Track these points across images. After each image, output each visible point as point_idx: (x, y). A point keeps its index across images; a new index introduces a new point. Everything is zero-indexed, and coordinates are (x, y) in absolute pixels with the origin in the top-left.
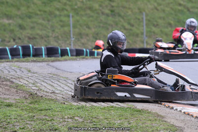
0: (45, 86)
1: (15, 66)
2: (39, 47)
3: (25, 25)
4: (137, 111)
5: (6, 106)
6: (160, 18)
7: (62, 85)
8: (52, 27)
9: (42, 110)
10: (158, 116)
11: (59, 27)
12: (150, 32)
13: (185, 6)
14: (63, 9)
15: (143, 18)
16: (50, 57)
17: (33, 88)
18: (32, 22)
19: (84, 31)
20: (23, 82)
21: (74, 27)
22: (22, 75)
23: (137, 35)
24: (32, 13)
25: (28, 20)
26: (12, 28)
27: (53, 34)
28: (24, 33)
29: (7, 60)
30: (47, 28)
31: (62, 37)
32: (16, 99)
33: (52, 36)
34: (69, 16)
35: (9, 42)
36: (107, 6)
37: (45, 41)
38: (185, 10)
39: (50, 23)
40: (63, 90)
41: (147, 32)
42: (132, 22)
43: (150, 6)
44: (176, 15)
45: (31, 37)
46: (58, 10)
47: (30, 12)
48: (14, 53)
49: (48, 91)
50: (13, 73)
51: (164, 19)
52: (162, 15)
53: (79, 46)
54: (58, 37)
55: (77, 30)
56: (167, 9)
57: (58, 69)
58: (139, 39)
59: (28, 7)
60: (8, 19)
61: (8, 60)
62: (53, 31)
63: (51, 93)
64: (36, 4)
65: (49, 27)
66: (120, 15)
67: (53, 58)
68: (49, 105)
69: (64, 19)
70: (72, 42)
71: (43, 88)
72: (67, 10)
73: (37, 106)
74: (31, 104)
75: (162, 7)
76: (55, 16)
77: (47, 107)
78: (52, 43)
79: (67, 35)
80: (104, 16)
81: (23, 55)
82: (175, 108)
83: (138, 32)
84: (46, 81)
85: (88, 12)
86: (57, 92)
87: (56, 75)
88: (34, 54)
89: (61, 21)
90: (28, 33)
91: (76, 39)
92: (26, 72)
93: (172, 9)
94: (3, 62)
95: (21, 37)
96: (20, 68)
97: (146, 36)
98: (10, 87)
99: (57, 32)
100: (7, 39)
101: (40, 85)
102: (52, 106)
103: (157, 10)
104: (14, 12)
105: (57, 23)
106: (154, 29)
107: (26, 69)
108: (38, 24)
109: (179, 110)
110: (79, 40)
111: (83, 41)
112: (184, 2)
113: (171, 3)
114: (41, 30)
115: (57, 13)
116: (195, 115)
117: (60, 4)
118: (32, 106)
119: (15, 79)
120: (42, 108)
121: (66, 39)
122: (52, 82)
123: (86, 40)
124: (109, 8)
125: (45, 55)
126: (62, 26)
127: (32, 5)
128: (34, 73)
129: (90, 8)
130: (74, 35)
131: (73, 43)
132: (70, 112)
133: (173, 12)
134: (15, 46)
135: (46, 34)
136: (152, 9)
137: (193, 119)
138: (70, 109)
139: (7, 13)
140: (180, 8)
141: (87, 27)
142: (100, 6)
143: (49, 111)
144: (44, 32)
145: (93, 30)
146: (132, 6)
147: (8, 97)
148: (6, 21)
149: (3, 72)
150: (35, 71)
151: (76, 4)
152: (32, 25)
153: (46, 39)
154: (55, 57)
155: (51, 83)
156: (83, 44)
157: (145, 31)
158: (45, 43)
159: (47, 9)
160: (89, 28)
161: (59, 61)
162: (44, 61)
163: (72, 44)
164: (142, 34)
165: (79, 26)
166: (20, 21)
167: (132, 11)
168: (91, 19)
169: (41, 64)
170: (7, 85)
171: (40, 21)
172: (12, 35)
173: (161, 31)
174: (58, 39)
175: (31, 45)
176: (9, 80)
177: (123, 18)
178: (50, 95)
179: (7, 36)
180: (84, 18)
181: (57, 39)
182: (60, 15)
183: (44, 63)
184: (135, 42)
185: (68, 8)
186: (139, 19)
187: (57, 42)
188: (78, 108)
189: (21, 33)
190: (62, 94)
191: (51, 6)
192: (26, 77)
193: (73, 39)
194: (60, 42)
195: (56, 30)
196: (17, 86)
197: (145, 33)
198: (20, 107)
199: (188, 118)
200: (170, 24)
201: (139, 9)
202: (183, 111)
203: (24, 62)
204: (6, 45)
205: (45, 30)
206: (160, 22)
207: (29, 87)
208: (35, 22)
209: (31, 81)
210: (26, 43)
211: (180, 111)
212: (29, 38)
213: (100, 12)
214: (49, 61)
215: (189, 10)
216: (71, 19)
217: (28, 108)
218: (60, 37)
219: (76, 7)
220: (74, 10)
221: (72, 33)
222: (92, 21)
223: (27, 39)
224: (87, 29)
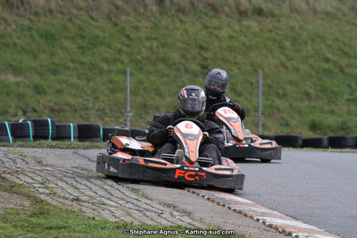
0: (62, 188)
1: (15, 154)
2: (64, 124)
3: (45, 87)
6: (291, 83)
7: (94, 188)
8: (94, 91)
9: (50, 228)
11: (107, 92)
12: (271, 106)
13: (335, 63)
14: (116, 60)
15: (258, 82)
16: (83, 141)
17: (41, 190)
18: (59, 82)
19: (151, 102)
20: (23, 180)
21: (134, 93)
22: (25, 168)
24: (59, 65)
25: (52, 77)
26: (21, 90)
27: (94, 104)
28: (42, 101)
30: (85, 92)
31: (111, 110)
32: (6, 209)
33: (93, 108)
34: (124, 73)
36: (194, 58)
37: (81, 116)
38: (336, 71)
39: (92, 84)
40: (94, 195)
41: (265, 107)
42: (239, 87)
43: (271, 61)
44: (319, 79)
45: (56, 108)
46: (107, 61)
47: (55, 64)
48: (19, 133)
49: (68, 195)
50: (9, 164)
51: (297, 84)
52: (293, 77)
53: (142, 127)
54: (104, 109)
55: (139, 99)
56: (304, 67)
57: (92, 161)
58: (249, 119)
59: (53, 54)
60: (15, 75)
61: (7, 144)
62: (96, 99)
63: (73, 200)
64: (66, 49)
65: (89, 92)
67: (87, 143)
68: (65, 220)
69: (115, 77)
70: (128, 119)
71: (59, 191)
72: (122, 63)
74: (32, 217)
75: (294, 62)
76: (101, 73)
77: (61, 224)
79: (119, 108)
80: (188, 76)
81: (34, 137)
82: (294, 234)
83: (249, 106)
84: (66, 179)
85: (161, 67)
86: (84, 198)
87: (87, 170)
89: (111, 81)
90: (49, 101)
92: (32, 163)
93: (312, 67)
95: (36, 107)
96: (23, 157)
97: (263, 114)
99: (103, 102)
100: (11, 111)
101: (53, 186)
102: (70, 222)
103: (286, 68)
104: (27, 61)
105: (104, 84)
106: (278, 102)
107: (35, 158)
108: (68, 85)
109: (302, 237)
110: (141, 118)
111: (148, 119)
112: (334, 55)
113: (311, 57)
114: (75, 96)
115: (105, 66)
117: (109, 50)
118: (34, 220)
119: (10, 173)
120: (51, 224)
121: (118, 114)
122: (77, 182)
124: (197, 62)
125: (74, 137)
126: (112, 91)
127: (60, 51)
128: (47, 165)
129: (164, 61)
130: (133, 107)
131: (130, 121)
133: (313, 73)
134: (21, 121)
135: (83, 105)
136: (276, 67)
138: (102, 228)
139: (14, 63)
140: (326, 66)
141: (156, 94)
142: (183, 57)
143: (63, 230)
144: (80, 100)
145: (168, 100)
148: (11, 78)
150: (50, 163)
151: (139, 52)
152: (58, 87)
153: (83, 113)
155: (75, 184)
158: (81, 120)
159: (87, 59)
160: (161, 96)
162: (69, 148)
163: (129, 124)
164: (256, 110)
165: (142, 92)
166: (37, 80)
168: (165, 79)
171: (74, 80)
172: (21, 104)
173: (291, 106)
174: (105, 113)
175: (49, 120)
178: (70, 203)
179: (13, 104)
180: (152, 78)
181: (101, 112)
182: (110, 71)
185: (124, 58)
186: (252, 84)
187: (103, 119)
188: (117, 228)
189: (38, 101)
190: (92, 203)
191: (94, 53)
192: (31, 172)
193: (131, 114)
194: (106, 119)
195: (102, 98)
196: (12, 187)
197: (261, 109)
198: (11, 222)
200: (308, 95)
201: (252, 65)
203: (33, 147)
204: (5, 119)
205: (82, 97)
206: (290, 89)
207: (35, 188)
208: (65, 82)
209: (38, 178)
212: (52, 110)
213: (182, 68)
214: (79, 148)
215: (342, 71)
216: (128, 79)
217: (27, 225)
218: (107, 111)
219: (139, 57)
220: (136, 62)
221: (128, 103)
222: (166, 84)
223: (47, 111)
224: (157, 98)
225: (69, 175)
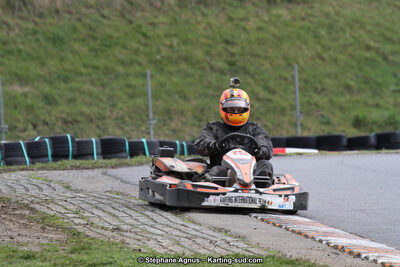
0: (99, 217)
1: (38, 178)
2: (85, 139)
3: (56, 97)
4: (288, 263)
5: (22, 258)
6: (329, 75)
7: (134, 214)
8: (111, 98)
9: (94, 265)
11: (125, 98)
12: (308, 102)
13: (377, 51)
14: (132, 63)
15: (293, 77)
16: (109, 158)
17: (76, 221)
18: (71, 90)
19: (175, 106)
20: (54, 210)
21: (156, 97)
22: (54, 196)
23: (283, 111)
24: (70, 71)
25: (63, 86)
26: (29, 102)
27: (112, 112)
28: (53, 112)
29: (21, 167)
30: (101, 100)
31: (131, 117)
32: (42, 245)
33: (110, 117)
34: (144, 76)
35: (25, 130)
36: (220, 54)
37: (98, 127)
38: (379, 59)
39: (107, 90)
40: (135, 223)
41: (302, 105)
42: (272, 84)
43: (306, 52)
44: (361, 69)
45: (70, 119)
46: (122, 63)
47: (66, 70)
48: (36, 152)
49: (107, 225)
50: (34, 192)
51: (336, 77)
52: (332, 69)
53: (166, 135)
55: (161, 104)
56: (342, 57)
57: (126, 183)
58: (286, 119)
59: (62, 60)
60: (21, 85)
61: (24, 166)
62: (114, 106)
63: (113, 230)
64: (77, 53)
65: (105, 99)
66: (247, 72)
67: (114, 161)
68: (109, 255)
69: (134, 81)
70: (152, 127)
71: (96, 221)
72: (140, 64)
73: (85, 257)
74: (72, 253)
75: (331, 52)
76: (117, 77)
77: (105, 259)
78: (111, 130)
79: (140, 116)
80: (214, 75)
81: (52, 156)
82: (363, 256)
83: (284, 104)
84: (101, 206)
85: (184, 66)
86: (125, 227)
87: (122, 194)
88: (76, 153)
89: (129, 86)
90: (62, 112)
91: (159, 121)
92: (60, 189)
93: (352, 57)
94: (14, 171)
95: (48, 119)
96: (49, 182)
97: (301, 112)
98: (30, 220)
99: (121, 109)
100: (20, 125)
101: (89, 215)
102: (116, 256)
103: (323, 59)
104: (34, 69)
105: (121, 89)
106: (316, 98)
107: (61, 183)
108: (82, 92)
109: (372, 258)
110: (165, 125)
111: (173, 125)
112: (375, 41)
113: (350, 45)
114: (90, 105)
115: (121, 69)
117: (125, 51)
118: (75, 256)
119: (38, 203)
120: (94, 261)
121: (139, 122)
122: (114, 208)
123: (179, 124)
124: (224, 58)
125: (97, 154)
126: (131, 97)
127: (70, 56)
128: (77, 191)
129: (187, 59)
130: (154, 113)
131: (154, 129)
133: (354, 63)
134: (37, 139)
135: (99, 114)
136: (312, 58)
139: (19, 72)
140: (368, 54)
141: (180, 97)
142: (208, 53)
143: (109, 266)
144: (96, 109)
145: (194, 102)
146: (271, 52)
147: (25, 240)
148: (17, 89)
149: (15, 192)
150: (79, 188)
151: (159, 52)
152: (70, 95)
153: (100, 123)
154: (118, 157)
155: (112, 211)
156: (174, 131)
157: (298, 101)
158: (98, 131)
159: (101, 62)
160: (185, 98)
161: (128, 165)
162: (96, 167)
163: (152, 132)
164: (293, 108)
165: (164, 96)
166: (46, 89)
167: (271, 64)
168: (189, 80)
169: (90, 173)
170: (22, 216)
171: (87, 87)
172: (31, 117)
173: (331, 101)
174: (124, 122)
175: (69, 136)
176: (27, 207)
177: (253, 77)
178: (110, 234)
179: (21, 118)
180: (175, 79)
181: (120, 121)
182: (127, 75)
183: (96, 170)
184: (279, 125)
185: (142, 58)
186: (286, 79)
187: (122, 129)
189: (49, 112)
191: (108, 56)
192: (62, 200)
193: (153, 122)
194: (126, 128)
195: (120, 105)
196: (43, 218)
197: (298, 107)
198: (50, 261)
200: (348, 88)
201: (285, 58)
202: (380, 261)
203: (55, 169)
204: (19, 137)
205: (97, 105)
206: (329, 83)
207: (68, 218)
208: (77, 89)
209: (71, 207)
210: (58, 132)
211: (375, 261)
212: (66, 122)
213: (207, 66)
214: (106, 167)
215: (385, 59)
216: (149, 82)
217: (68, 262)
218: (127, 119)
219: (158, 57)
220: (155, 63)
221: (151, 109)
222: (190, 85)
223: (60, 123)
224: (181, 102)
225: (104, 201)
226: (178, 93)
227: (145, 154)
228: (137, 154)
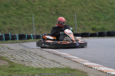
1: (0, 46)
2: (15, 34)
3: (6, 22)
4: (71, 70)
6: (85, 16)
7: (28, 56)
8: (22, 22)
9: (16, 71)
10: (84, 72)
11: (26, 22)
12: (79, 23)
13: (99, 9)
14: (28, 12)
15: (75, 16)
17: (11, 58)
18: (11, 20)
19: (41, 25)
20: (5, 55)
21: (35, 22)
22: (5, 51)
24: (10, 15)
25: (8, 19)
28: (6, 27)
31: (28, 28)
32: (1, 65)
33: (22, 28)
34: (32, 16)
37: (18, 31)
38: (99, 11)
39: (21, 20)
40: (28, 59)
41: (77, 24)
42: (69, 18)
43: (78, 9)
44: (94, 14)
46: (26, 12)
49: (20, 60)
51: (87, 16)
52: (86, 14)
53: (38, 33)
54: (26, 28)
55: (37, 24)
56: (89, 11)
57: (25, 47)
59: (8, 11)
62: (23, 25)
63: (21, 61)
64: (12, 10)
65: (20, 23)
67: (22, 41)
69: (29, 18)
71: (17, 58)
72: (31, 13)
73: (13, 69)
74: (9, 67)
75: (86, 9)
76: (24, 16)
77: (19, 69)
78: (22, 32)
79: (31, 27)
80: (52, 16)
81: (5, 39)
82: (93, 68)
83: (72, 24)
84: (18, 54)
85: (43, 13)
86: (25, 60)
87: (24, 50)
88: (12, 38)
89: (27, 19)
90: (8, 27)
91: (36, 29)
92: (7, 49)
93: (92, 10)
95: (4, 29)
96: (3, 47)
97: (77, 26)
99: (25, 26)
101: (15, 56)
102: (22, 69)
103: (83, 11)
105: (25, 20)
106: (81, 22)
107: (7, 47)
109: (96, 69)
110: (38, 30)
111: (40, 30)
112: (98, 6)
113: (91, 7)
114: (16, 24)
115: (25, 14)
116: (105, 72)
118: (10, 69)
120: (16, 70)
121: (31, 29)
122: (22, 55)
123: (42, 29)
124: (55, 11)
125: (18, 39)
126: (28, 22)
127: (10, 10)
128: (11, 50)
129: (44, 11)
130: (35, 27)
131: (35, 31)
132: (32, 71)
133: (92, 12)
134: (0, 35)
135: (19, 27)
136: (80, 11)
137: (104, 74)
138: (32, 70)
140: (96, 10)
142: (50, 10)
143: (20, 71)
145: (46, 24)
146: (68, 9)
151: (36, 9)
152: (11, 22)
153: (19, 30)
154: (24, 40)
155: (21, 55)
156: (41, 32)
158: (18, 32)
159: (19, 12)
160: (44, 23)
161: (26, 42)
164: (75, 25)
165: (38, 22)
166: (4, 20)
167: (68, 12)
168: (45, 17)
171: (15, 19)
173: (85, 23)
175: (10, 34)
180: (41, 17)
182: (27, 16)
183: (17, 44)
185: (31, 11)
186: (73, 17)
187: (25, 31)
188: (37, 69)
189: (4, 27)
190: (28, 62)
191: (21, 10)
192: (7, 52)
193: (34, 29)
194: (27, 31)
195: (25, 24)
196: (2, 58)
198: (3, 70)
199: (101, 73)
200: (91, 19)
201: (72, 11)
202: (98, 69)
203: (6, 43)
205: (18, 25)
206: (85, 18)
207: (9, 58)
208: (13, 20)
209: (9, 54)
210: (7, 32)
211: (97, 69)
212: (9, 29)
213: (50, 13)
214: (20, 42)
215: (101, 11)
216: (33, 18)
217: (8, 70)
218: (27, 28)
219: (36, 11)
220: (35, 12)
224: (42, 23)
225: (19, 52)
226: (41, 21)
227: (32, 39)
228: (29, 39)
